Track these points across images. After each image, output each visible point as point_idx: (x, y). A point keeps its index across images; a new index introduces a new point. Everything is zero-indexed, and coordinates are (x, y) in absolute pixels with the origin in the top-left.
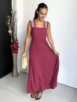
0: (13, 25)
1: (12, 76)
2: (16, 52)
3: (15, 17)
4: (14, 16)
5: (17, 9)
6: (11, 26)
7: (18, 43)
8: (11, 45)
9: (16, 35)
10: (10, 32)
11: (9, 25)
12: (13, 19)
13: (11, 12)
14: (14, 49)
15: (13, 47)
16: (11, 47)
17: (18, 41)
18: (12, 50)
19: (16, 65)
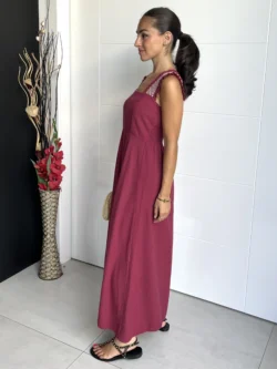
0: (44, 88)
1: (39, 274)
2: (52, 186)
3: (50, 58)
4: (46, 54)
5: (59, 29)
6: (37, 90)
7: (61, 153)
8: (35, 160)
9: (55, 123)
10: (33, 111)
11: (29, 87)
12: (44, 66)
13: (38, 38)
14: (45, 176)
15: (44, 170)
16: (36, 167)
17: (60, 144)
18: (40, 180)
19: (54, 236)
